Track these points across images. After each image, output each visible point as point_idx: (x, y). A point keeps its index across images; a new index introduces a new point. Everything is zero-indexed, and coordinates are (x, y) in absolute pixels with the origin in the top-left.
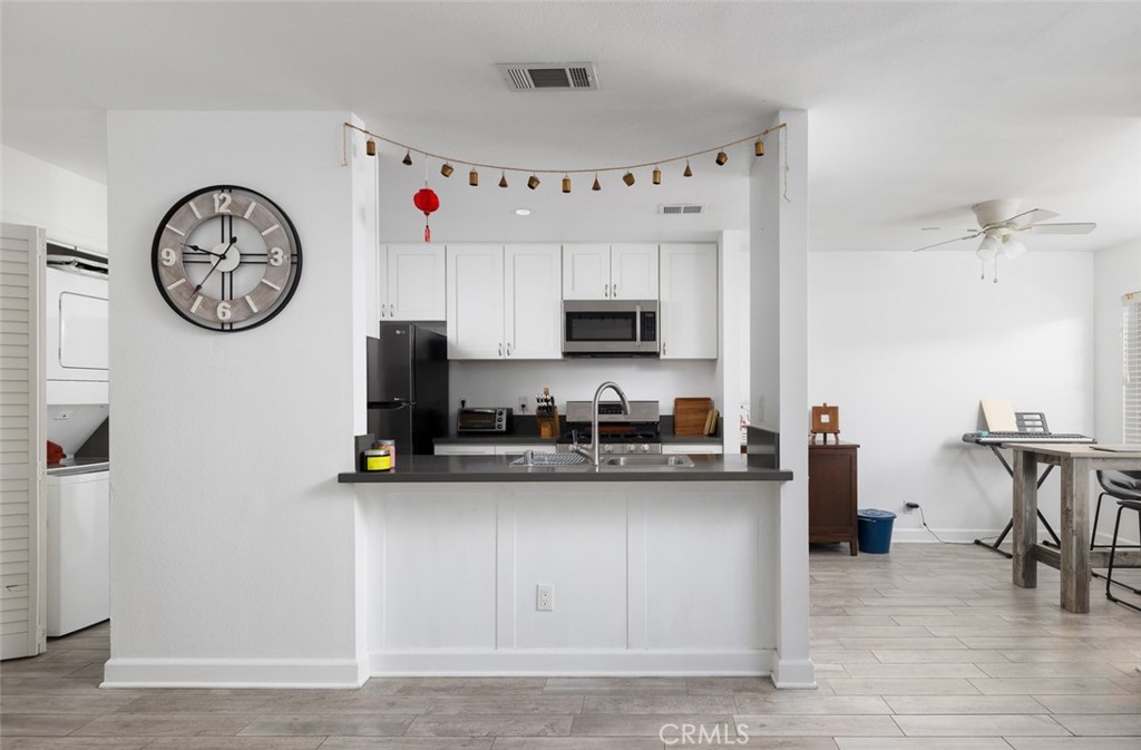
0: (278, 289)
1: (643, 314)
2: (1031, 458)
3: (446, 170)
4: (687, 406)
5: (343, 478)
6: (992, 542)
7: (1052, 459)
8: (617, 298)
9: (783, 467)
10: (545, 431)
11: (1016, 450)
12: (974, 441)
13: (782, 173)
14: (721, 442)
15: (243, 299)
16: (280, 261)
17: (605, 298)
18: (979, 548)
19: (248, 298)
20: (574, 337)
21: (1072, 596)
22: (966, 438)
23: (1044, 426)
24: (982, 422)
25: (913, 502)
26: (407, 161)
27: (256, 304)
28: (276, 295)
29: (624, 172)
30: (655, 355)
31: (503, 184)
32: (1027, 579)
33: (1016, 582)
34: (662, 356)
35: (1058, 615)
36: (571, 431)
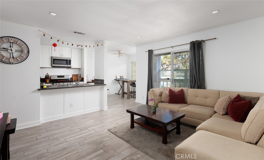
0: (25, 57)
1: (69, 60)
2: (124, 82)
3: (58, 41)
4: (74, 76)
5: (39, 90)
6: (118, 93)
7: (126, 82)
8: (63, 57)
9: (105, 84)
10: (48, 81)
11: (122, 81)
12: (116, 80)
13: (105, 48)
14: (84, 82)
15: (16, 58)
16: (25, 52)
17: (61, 57)
18: (116, 94)
19: (17, 58)
20: (55, 63)
21: (128, 97)
22: (115, 80)
23: (123, 78)
24: (116, 77)
25: (108, 89)
26: (51, 38)
27: (19, 59)
28: (24, 58)
29: (86, 45)
30: (71, 67)
31: (68, 44)
32: (123, 96)
33: (122, 97)
34: (72, 67)
35: (127, 99)
36: (53, 81)
